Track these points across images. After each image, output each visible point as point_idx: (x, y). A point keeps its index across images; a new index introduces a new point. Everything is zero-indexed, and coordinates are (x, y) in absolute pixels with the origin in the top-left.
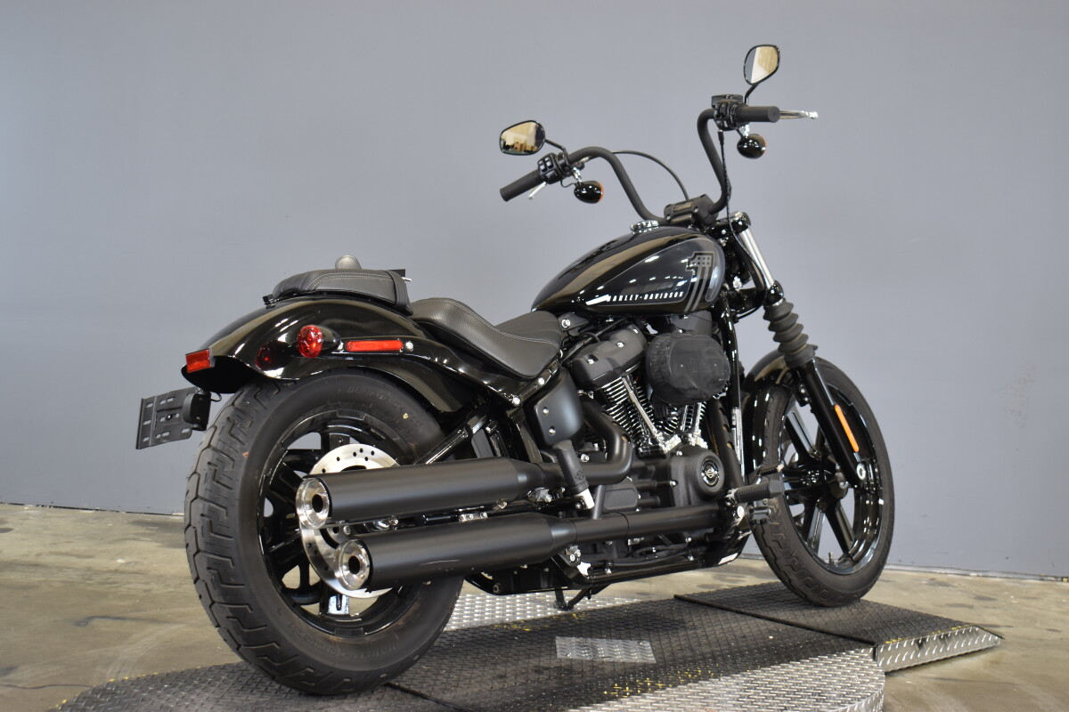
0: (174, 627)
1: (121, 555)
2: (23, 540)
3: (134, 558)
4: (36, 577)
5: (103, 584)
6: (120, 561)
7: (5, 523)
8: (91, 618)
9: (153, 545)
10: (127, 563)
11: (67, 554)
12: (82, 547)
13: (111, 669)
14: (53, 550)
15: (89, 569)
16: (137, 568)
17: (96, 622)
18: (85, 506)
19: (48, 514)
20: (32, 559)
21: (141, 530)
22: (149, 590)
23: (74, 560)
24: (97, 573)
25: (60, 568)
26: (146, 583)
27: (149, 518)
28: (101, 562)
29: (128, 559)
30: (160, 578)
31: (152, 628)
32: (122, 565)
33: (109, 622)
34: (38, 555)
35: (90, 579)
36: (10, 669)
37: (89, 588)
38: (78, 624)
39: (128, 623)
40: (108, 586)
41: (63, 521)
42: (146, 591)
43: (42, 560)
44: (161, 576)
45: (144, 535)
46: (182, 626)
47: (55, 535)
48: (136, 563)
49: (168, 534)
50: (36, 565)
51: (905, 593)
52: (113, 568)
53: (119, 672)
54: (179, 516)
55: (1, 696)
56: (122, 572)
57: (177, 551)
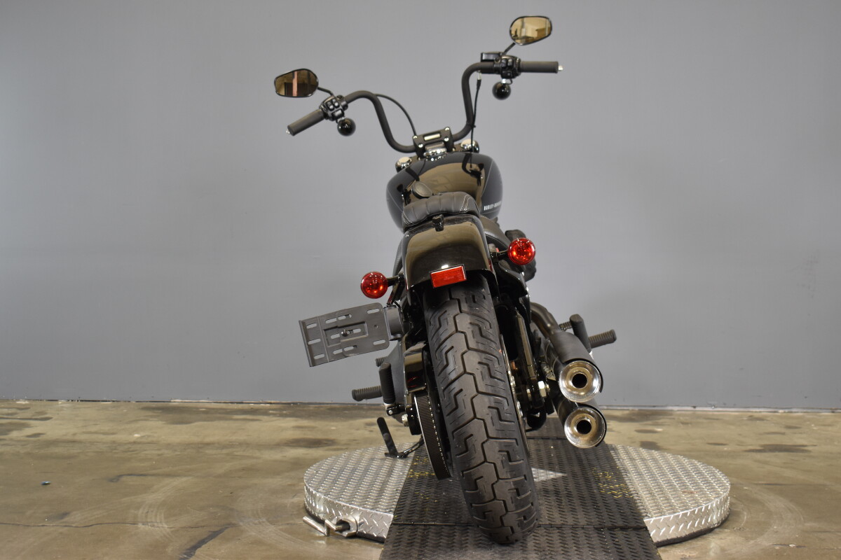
0: (184, 479)
1: (136, 431)
2: (61, 424)
3: (147, 433)
4: (75, 450)
5: (126, 451)
6: (136, 435)
7: (46, 413)
8: (121, 476)
9: (159, 423)
10: (142, 437)
11: (96, 433)
12: (106, 427)
13: (141, 511)
14: (84, 430)
15: (114, 442)
16: (150, 439)
17: (124, 479)
18: (105, 399)
19: (78, 406)
20: (69, 437)
21: (150, 413)
22: (162, 454)
23: (101, 436)
24: (120, 444)
25: (92, 443)
26: (159, 450)
27: (154, 405)
28: (121, 437)
29: (143, 434)
30: (169, 446)
31: (167, 481)
32: (138, 438)
33: (134, 478)
34: (75, 434)
35: (115, 449)
36: (65, 514)
37: (116, 456)
38: (111, 480)
39: (150, 478)
40: (130, 453)
41: (89, 411)
42: (159, 455)
43: (77, 438)
44: (169, 444)
45: (152, 416)
46: (190, 478)
47: (85, 420)
48: (149, 436)
49: (171, 415)
50: (74, 442)
51: (732, 427)
52: (132, 441)
53: (148, 512)
54: (177, 402)
55: (61, 533)
56: (139, 443)
57: (179, 427)
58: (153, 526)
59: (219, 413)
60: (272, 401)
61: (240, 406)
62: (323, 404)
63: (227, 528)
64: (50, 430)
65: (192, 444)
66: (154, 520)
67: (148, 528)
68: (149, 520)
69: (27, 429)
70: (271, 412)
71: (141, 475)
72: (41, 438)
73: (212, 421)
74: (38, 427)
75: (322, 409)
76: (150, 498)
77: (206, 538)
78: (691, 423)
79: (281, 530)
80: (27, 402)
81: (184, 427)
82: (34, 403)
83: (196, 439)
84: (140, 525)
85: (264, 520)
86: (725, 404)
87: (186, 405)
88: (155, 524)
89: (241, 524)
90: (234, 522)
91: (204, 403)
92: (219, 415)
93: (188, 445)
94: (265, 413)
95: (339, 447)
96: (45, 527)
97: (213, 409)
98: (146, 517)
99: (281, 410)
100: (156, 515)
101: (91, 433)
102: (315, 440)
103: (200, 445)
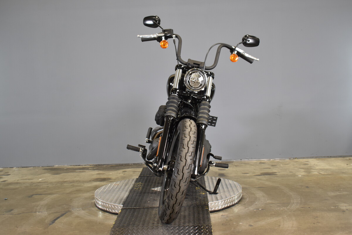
0: (55, 195)
1: (40, 178)
2: (14, 177)
3: (44, 179)
4: (17, 186)
5: (36, 186)
6: (40, 180)
7: (8, 173)
8: (33, 195)
9: (49, 175)
10: (42, 180)
11: (26, 179)
12: (30, 177)
13: (38, 207)
14: (22, 179)
15: (32, 182)
16: (45, 181)
17: (34, 196)
18: (30, 166)
19: (20, 169)
20: (16, 182)
21: (46, 171)
22: (48, 186)
23: (28, 181)
24: (34, 183)
25: (24, 183)
26: (48, 185)
27: (48, 168)
28: (35, 181)
29: (42, 179)
30: (51, 183)
31: (49, 196)
32: (41, 180)
33: (37, 196)
34: (18, 180)
35: (32, 185)
36: (12, 210)
37: (32, 187)
38: (29, 197)
39: (43, 195)
40: (37, 186)
41: (24, 171)
42: (47, 187)
43: (19, 182)
44: (51, 182)
45: (47, 172)
46: (57, 195)
47: (22, 175)
48: (45, 180)
49: (53, 171)
50: (17, 183)
51: (253, 167)
52: (38, 182)
53: (41, 208)
54: (56, 166)
55: (9, 217)
56: (41, 183)
57: (56, 176)
58: (42, 213)
59: (71, 170)
60: (91, 164)
61: (79, 167)
62: (109, 164)
63: (67, 212)
64: (9, 179)
65: (60, 182)
66: (42, 211)
67: (40, 213)
68: (41, 211)
69: (1, 179)
70: (90, 168)
71: (40, 194)
72: (6, 182)
73: (68, 173)
74: (5, 178)
75: (108, 166)
76: (43, 203)
77: (59, 216)
78: (238, 166)
79: (86, 212)
80: (2, 169)
81: (57, 176)
82: (5, 169)
83: (61, 180)
84: (37, 213)
85: (81, 209)
86: (252, 158)
87: (59, 167)
88: (43, 212)
89: (73, 210)
90: (70, 210)
91: (66, 166)
92: (71, 171)
93: (58, 182)
94: (87, 169)
95: (112, 181)
96: (4, 215)
97: (69, 168)
98: (40, 210)
99: (94, 167)
100: (43, 209)
101: (24, 179)
102: (104, 178)
103: (62, 182)
